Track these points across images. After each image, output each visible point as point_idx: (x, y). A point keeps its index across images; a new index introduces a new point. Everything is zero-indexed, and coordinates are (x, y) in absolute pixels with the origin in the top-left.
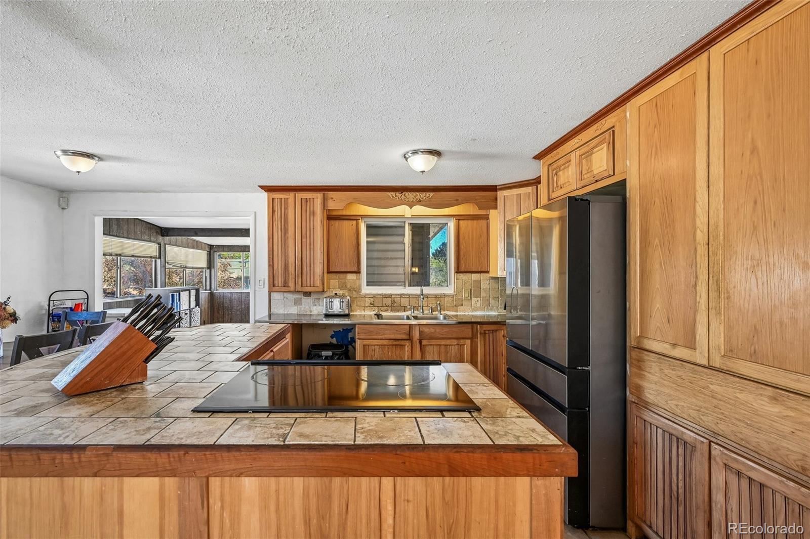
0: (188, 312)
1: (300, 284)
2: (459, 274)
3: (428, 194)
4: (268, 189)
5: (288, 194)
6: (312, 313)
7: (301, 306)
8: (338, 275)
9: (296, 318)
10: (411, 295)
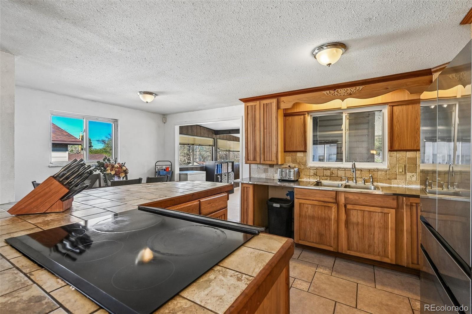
0: (227, 174)
1: (263, 159)
2: (392, 152)
3: (358, 88)
4: (245, 100)
5: (256, 102)
6: (274, 178)
7: (267, 174)
8: (291, 153)
9: (265, 181)
10: (347, 168)
